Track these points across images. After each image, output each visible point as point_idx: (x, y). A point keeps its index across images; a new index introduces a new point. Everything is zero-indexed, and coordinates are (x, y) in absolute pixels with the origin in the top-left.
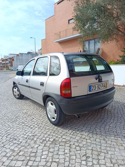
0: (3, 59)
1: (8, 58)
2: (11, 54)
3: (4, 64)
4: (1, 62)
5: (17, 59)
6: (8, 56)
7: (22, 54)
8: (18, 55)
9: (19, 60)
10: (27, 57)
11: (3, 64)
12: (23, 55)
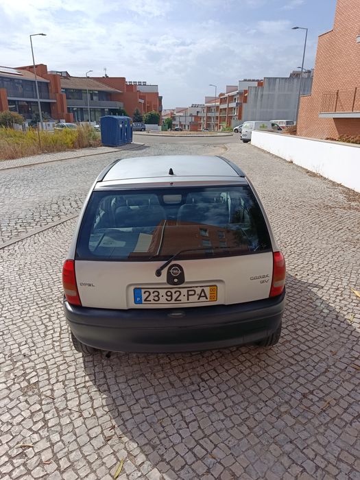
0: (223, 94)
1: (235, 93)
2: (245, 80)
3: (223, 112)
4: (219, 103)
5: (256, 96)
6: (235, 88)
7: (272, 80)
8: (260, 83)
9: (261, 100)
10: (286, 88)
11: (221, 109)
12: (275, 84)
